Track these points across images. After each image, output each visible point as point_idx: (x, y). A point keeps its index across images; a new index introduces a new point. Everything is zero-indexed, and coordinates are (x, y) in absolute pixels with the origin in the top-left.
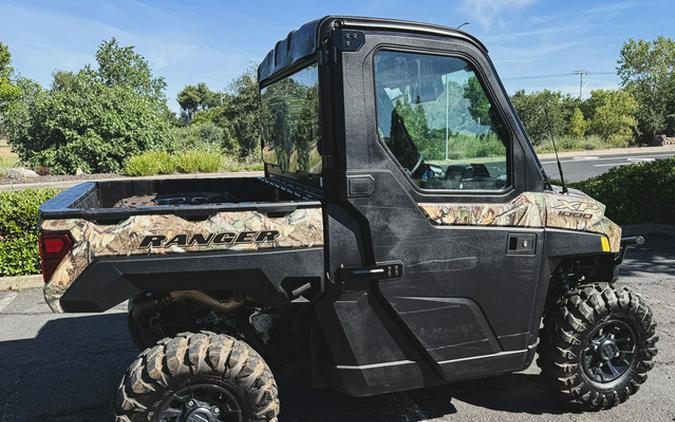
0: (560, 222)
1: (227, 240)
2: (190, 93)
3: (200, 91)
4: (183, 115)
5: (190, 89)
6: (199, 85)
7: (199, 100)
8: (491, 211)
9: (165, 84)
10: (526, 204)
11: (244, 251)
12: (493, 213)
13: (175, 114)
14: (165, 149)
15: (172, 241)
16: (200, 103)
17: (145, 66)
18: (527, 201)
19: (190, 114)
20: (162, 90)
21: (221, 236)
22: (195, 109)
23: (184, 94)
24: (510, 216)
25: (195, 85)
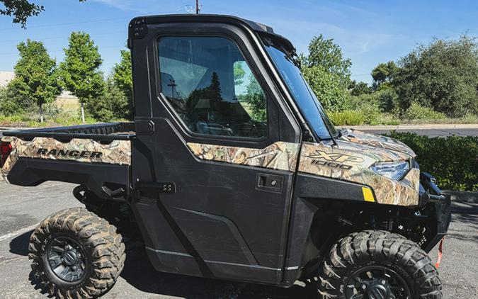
0: (313, 169)
1: (76, 155)
2: (381, 69)
3: (389, 67)
4: (374, 85)
5: (382, 66)
6: (389, 63)
7: (387, 73)
8: (243, 153)
9: (351, 64)
10: (276, 151)
11: (84, 162)
12: (245, 155)
13: (366, 84)
14: (338, 109)
15: (50, 153)
16: (388, 76)
17: (339, 52)
18: (279, 149)
19: (379, 84)
20: (348, 68)
21: (72, 152)
22: (384, 81)
23: (377, 70)
24: (260, 159)
25: (386, 63)
